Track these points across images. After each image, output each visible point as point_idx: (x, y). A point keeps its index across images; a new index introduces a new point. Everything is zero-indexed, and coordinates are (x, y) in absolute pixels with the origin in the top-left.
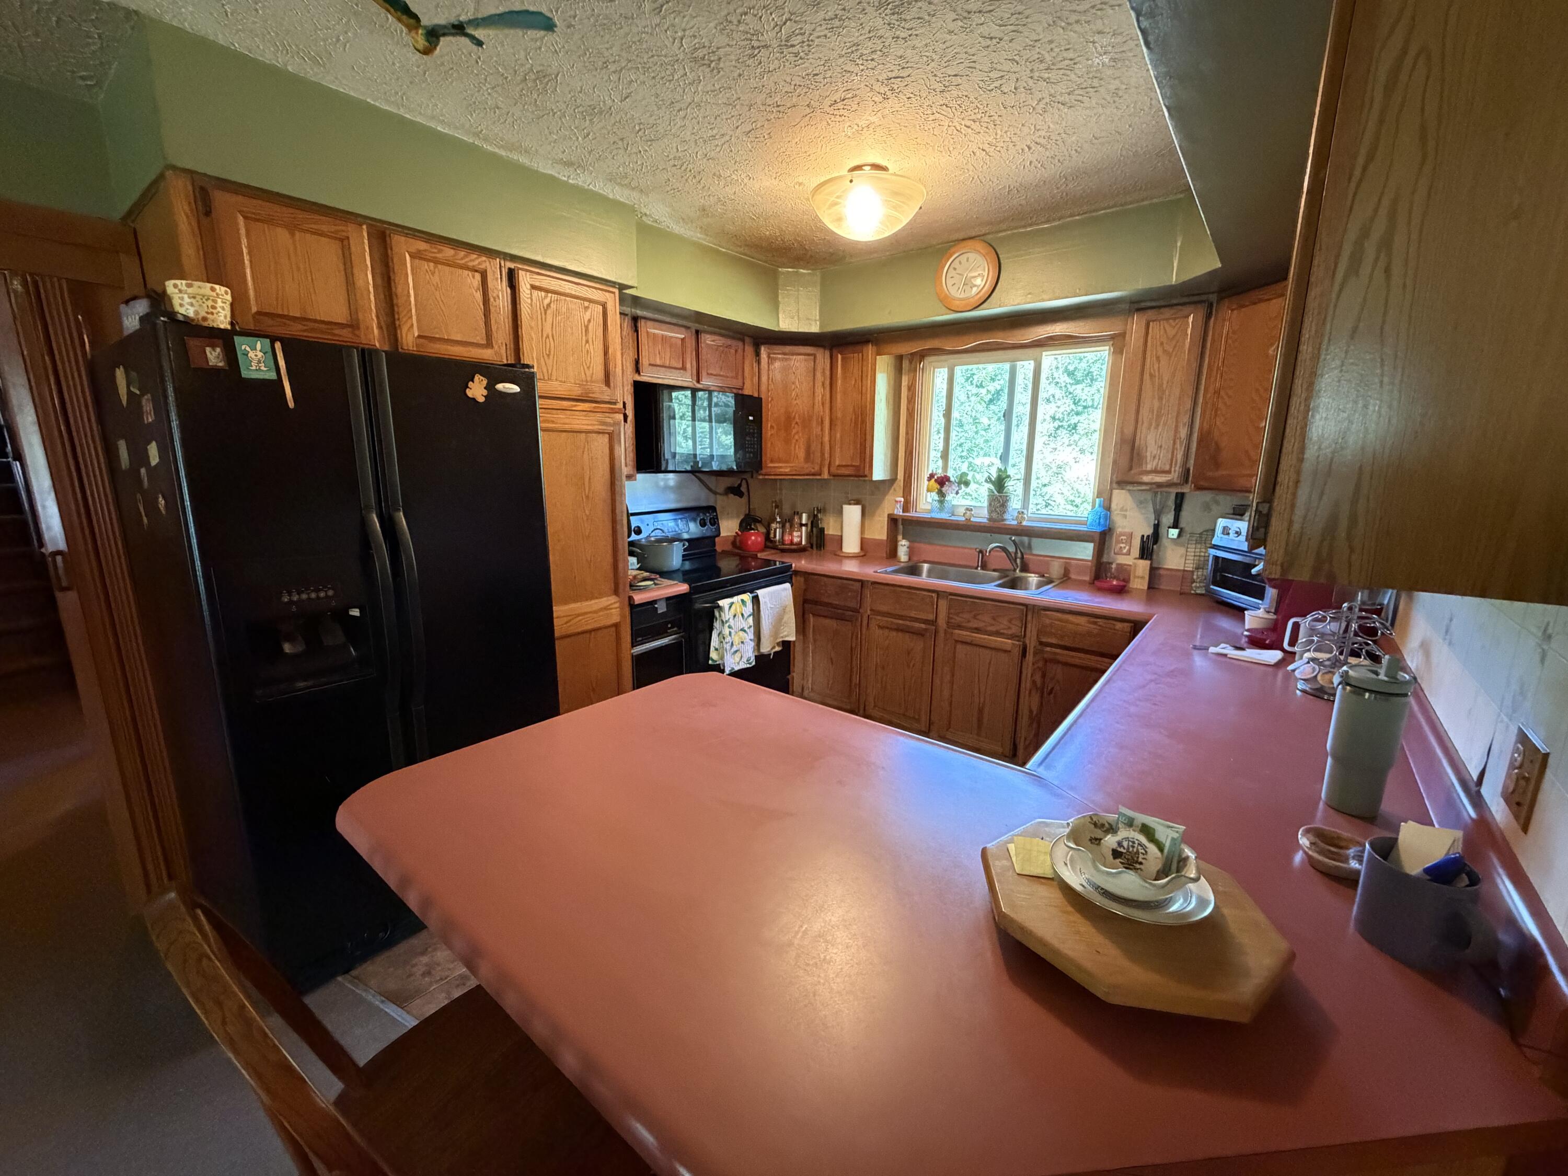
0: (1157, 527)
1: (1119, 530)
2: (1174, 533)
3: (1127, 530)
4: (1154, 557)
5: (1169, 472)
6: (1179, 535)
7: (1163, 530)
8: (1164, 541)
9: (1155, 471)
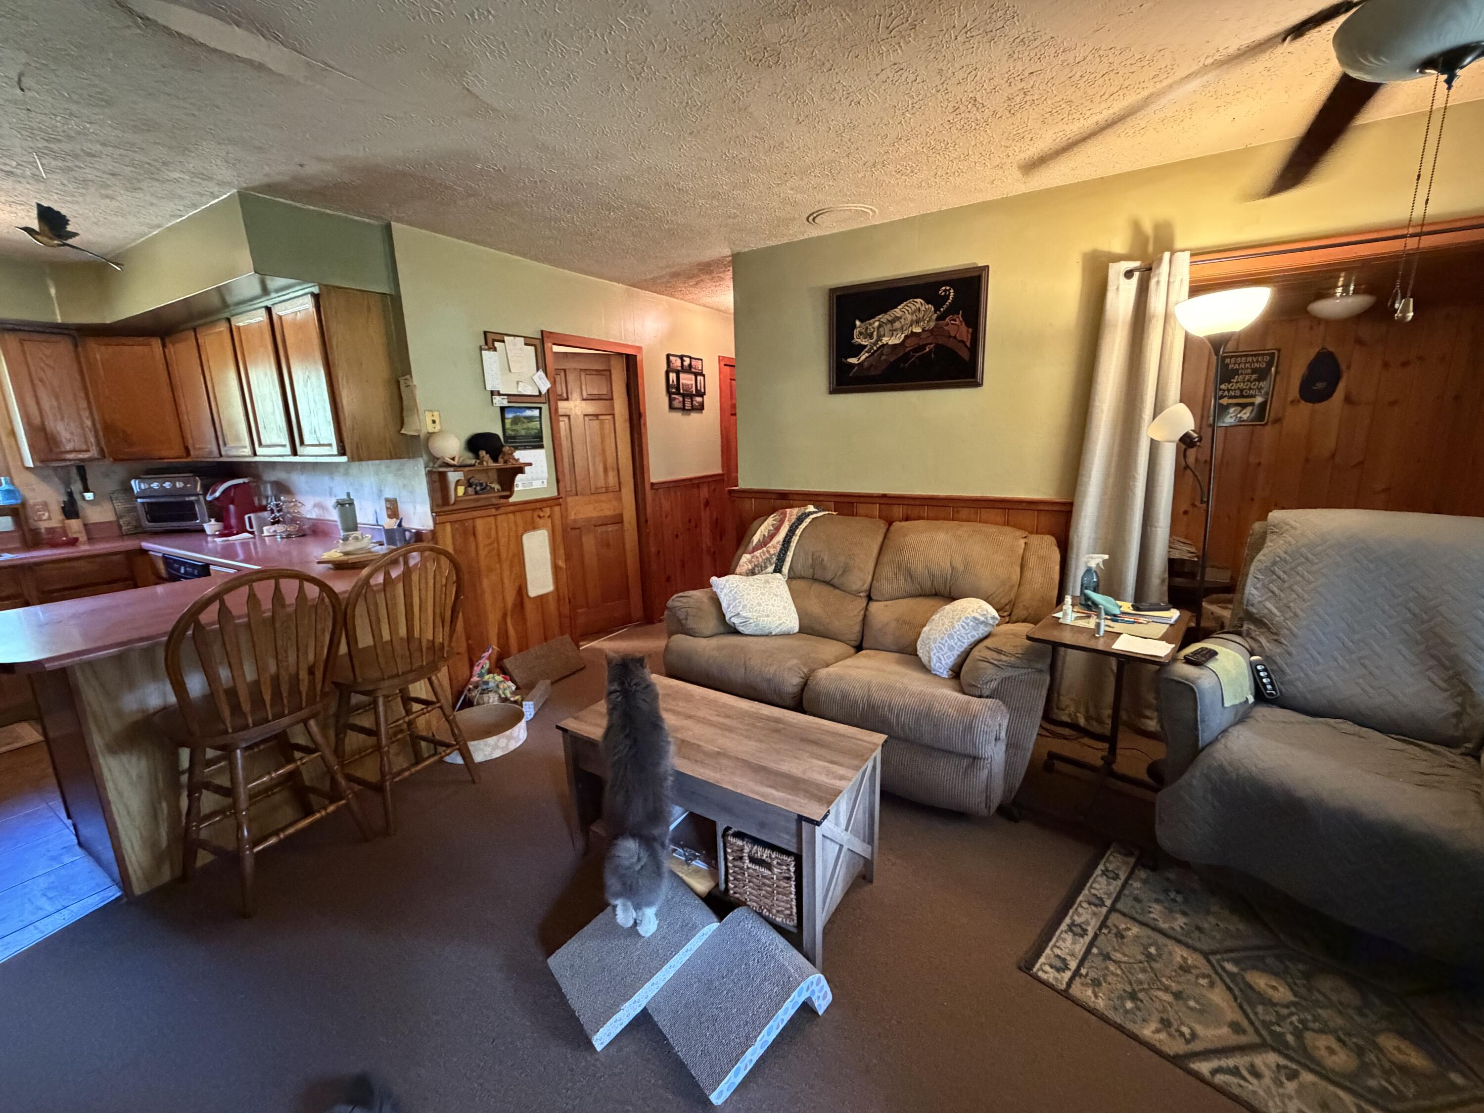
0: (70, 494)
1: (31, 502)
2: (89, 496)
3: (39, 500)
4: (81, 515)
5: (88, 451)
6: (95, 495)
7: (77, 496)
8: (80, 503)
9: (74, 451)
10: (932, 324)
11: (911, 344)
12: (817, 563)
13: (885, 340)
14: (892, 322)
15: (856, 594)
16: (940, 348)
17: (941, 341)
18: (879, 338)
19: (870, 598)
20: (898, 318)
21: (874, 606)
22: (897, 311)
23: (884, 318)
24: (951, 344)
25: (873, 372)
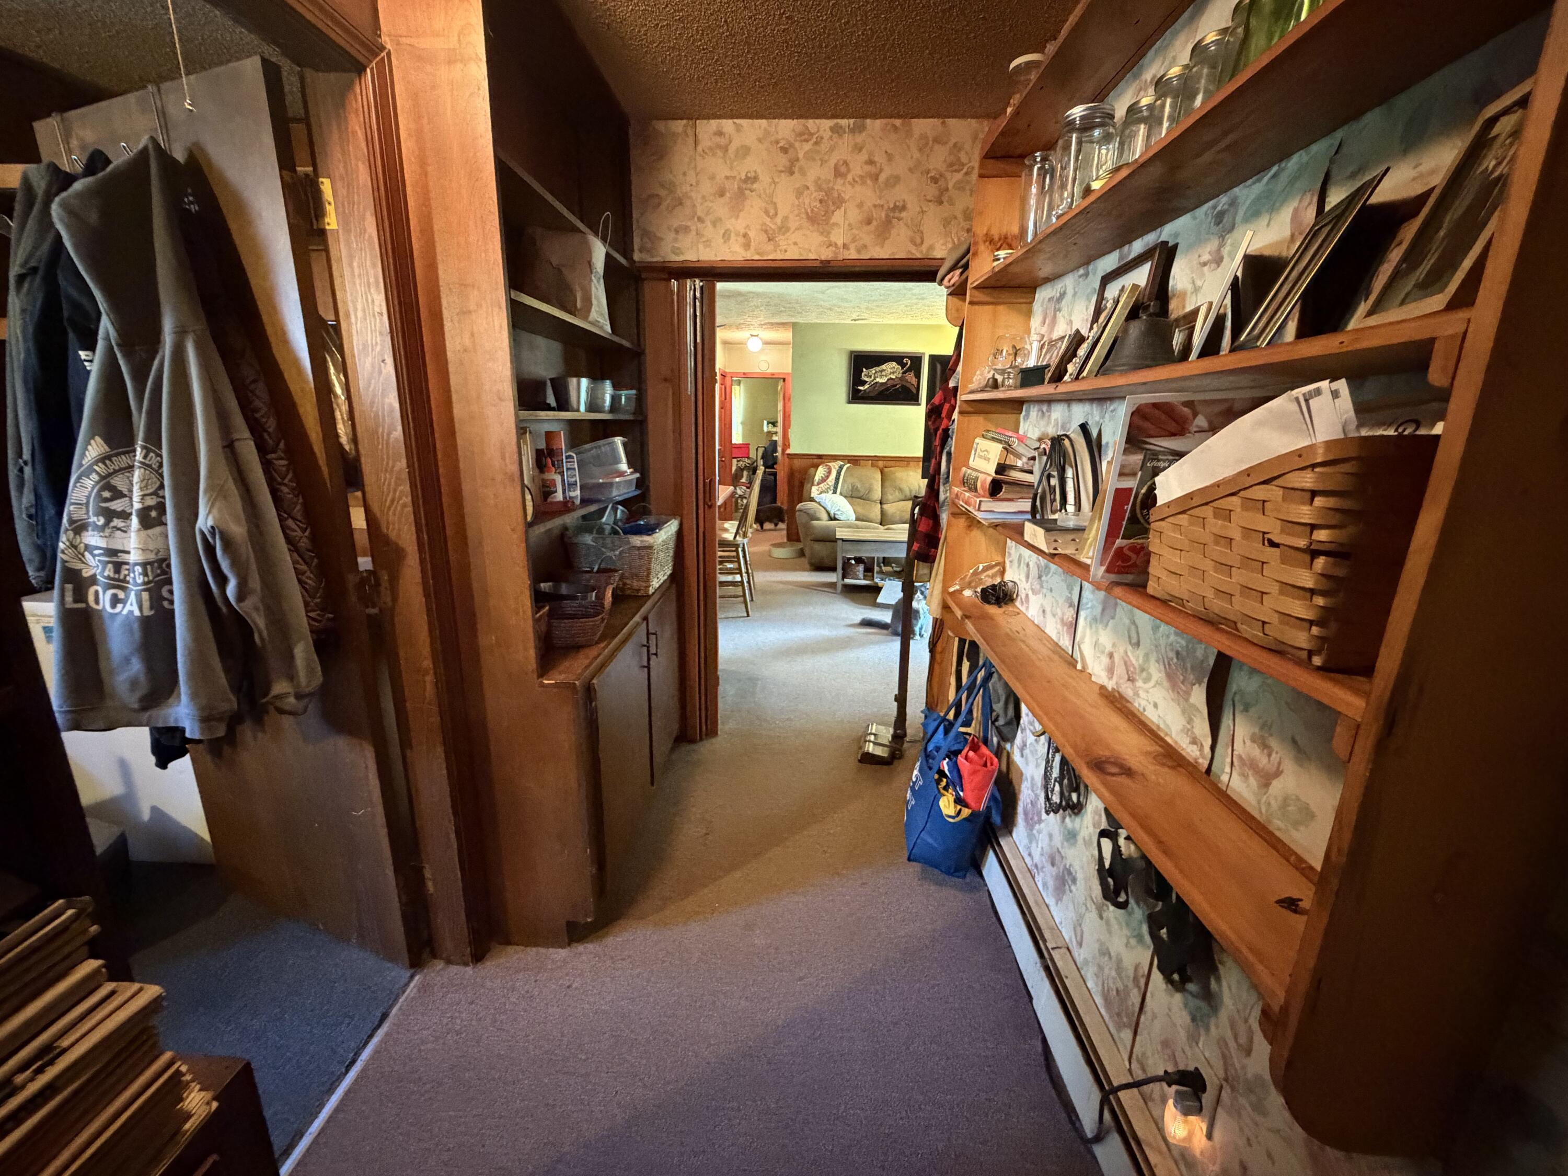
10: (900, 376)
11: (891, 383)
12: (854, 489)
13: (878, 380)
14: (881, 371)
15: (875, 501)
16: (903, 387)
17: (904, 383)
18: (875, 379)
19: (881, 503)
20: (884, 370)
21: (885, 506)
22: (884, 367)
23: (878, 369)
24: (908, 385)
25: (871, 395)
